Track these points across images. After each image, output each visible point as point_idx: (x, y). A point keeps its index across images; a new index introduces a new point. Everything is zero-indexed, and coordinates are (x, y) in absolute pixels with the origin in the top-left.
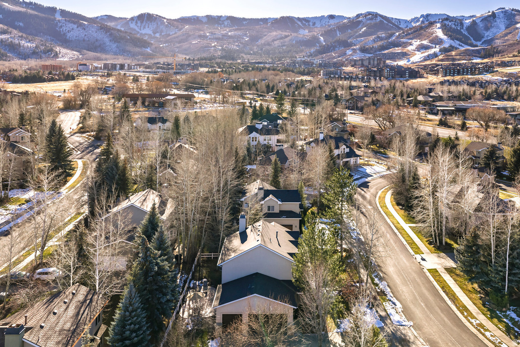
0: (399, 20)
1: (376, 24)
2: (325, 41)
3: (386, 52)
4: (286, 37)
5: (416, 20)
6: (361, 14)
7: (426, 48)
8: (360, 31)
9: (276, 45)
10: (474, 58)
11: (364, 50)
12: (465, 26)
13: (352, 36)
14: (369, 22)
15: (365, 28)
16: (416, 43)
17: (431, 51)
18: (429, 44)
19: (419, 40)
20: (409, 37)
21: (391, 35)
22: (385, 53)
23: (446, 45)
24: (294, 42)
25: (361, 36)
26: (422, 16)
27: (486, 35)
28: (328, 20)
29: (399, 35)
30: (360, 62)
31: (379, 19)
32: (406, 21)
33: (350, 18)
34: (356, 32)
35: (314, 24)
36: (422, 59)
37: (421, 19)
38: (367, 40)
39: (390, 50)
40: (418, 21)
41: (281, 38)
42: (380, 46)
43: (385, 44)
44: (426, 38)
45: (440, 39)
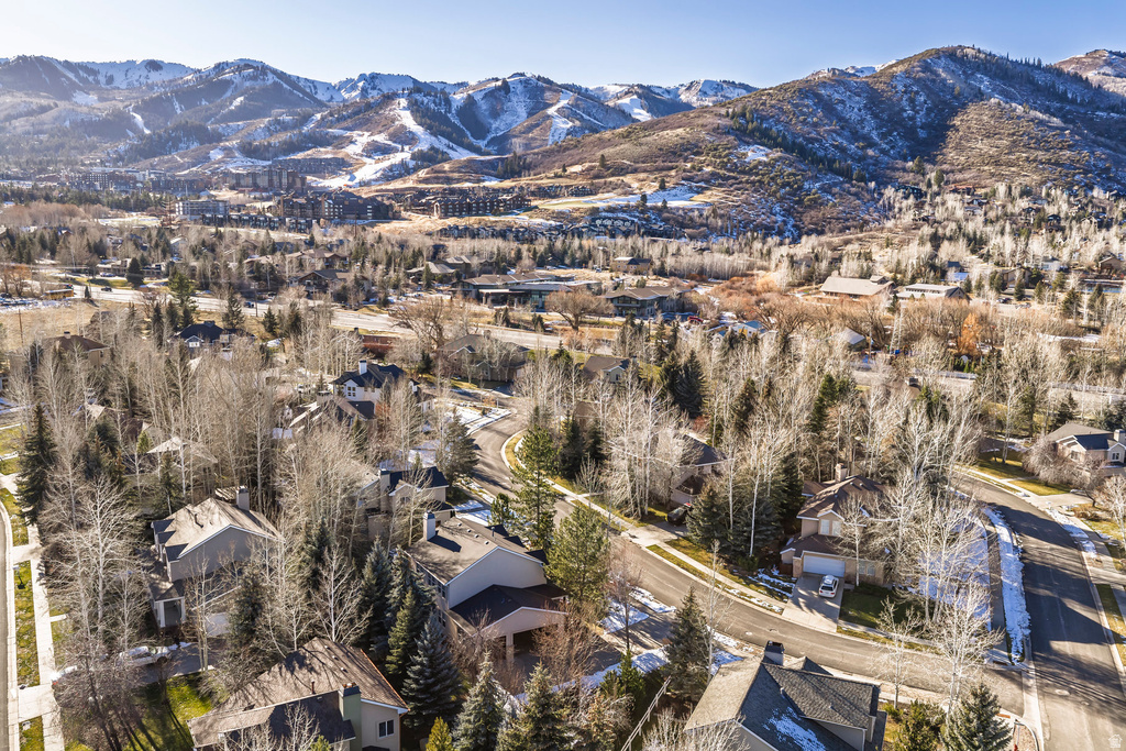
0: (313, 82)
1: (265, 90)
2: (147, 125)
3: (300, 156)
4: (44, 109)
5: (350, 84)
6: (227, 64)
7: (385, 150)
8: (231, 104)
9: (19, 130)
10: (486, 177)
11: (249, 151)
12: (454, 106)
13: (212, 116)
14: (248, 84)
15: (242, 98)
16: (363, 139)
17: (396, 158)
18: (389, 143)
19: (367, 134)
20: (345, 124)
21: (306, 118)
22: (299, 161)
23: (424, 147)
24: (67, 123)
25: (235, 116)
26: (362, 77)
27: (494, 126)
28: (144, 73)
29: (323, 118)
30: (250, 181)
31: (271, 78)
32: (328, 87)
33: (199, 71)
34: (222, 107)
35: (110, 80)
36: (378, 175)
37: (361, 84)
38: (253, 128)
39: (309, 152)
40: (354, 87)
41: (30, 113)
42: (285, 142)
43: (295, 139)
44: (380, 129)
45: (410, 132)
